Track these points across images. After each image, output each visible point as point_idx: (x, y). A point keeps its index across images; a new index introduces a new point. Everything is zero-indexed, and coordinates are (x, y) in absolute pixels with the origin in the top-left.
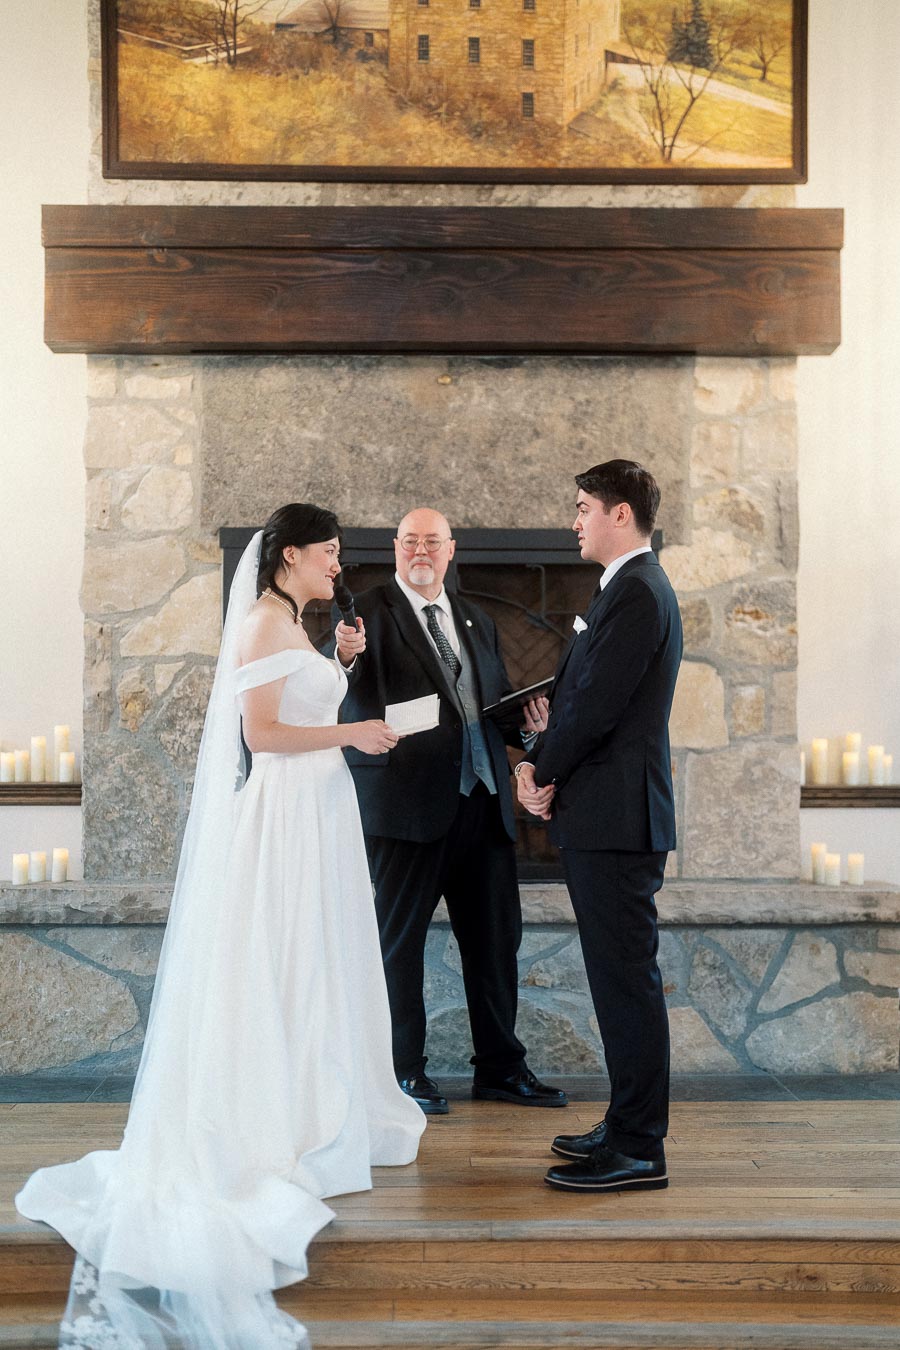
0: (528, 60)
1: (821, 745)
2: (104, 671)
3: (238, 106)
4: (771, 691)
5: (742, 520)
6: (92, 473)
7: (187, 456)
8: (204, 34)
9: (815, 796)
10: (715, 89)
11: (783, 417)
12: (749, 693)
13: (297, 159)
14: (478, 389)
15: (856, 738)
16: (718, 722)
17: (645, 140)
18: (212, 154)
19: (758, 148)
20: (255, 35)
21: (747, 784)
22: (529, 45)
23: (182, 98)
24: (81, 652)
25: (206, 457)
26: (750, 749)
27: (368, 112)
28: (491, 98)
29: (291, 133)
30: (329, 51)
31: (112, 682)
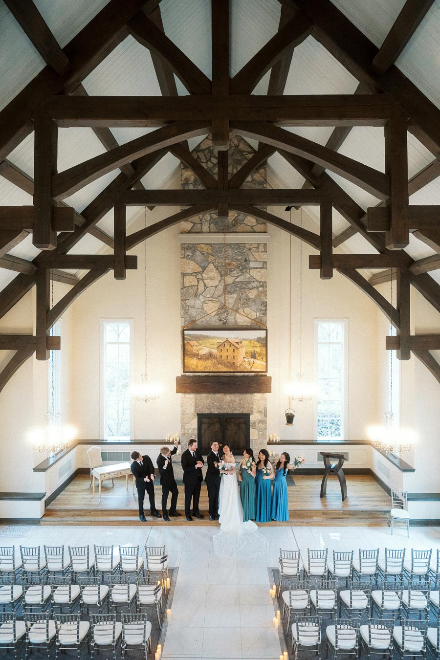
0: (234, 358)
1: (271, 436)
2: (183, 430)
3: (199, 364)
4: (263, 432)
5: (260, 412)
6: (182, 406)
7: (193, 405)
8: (195, 356)
9: (268, 444)
10: (257, 361)
11: (265, 399)
12: (261, 432)
13: (206, 371)
14: (228, 396)
15: (275, 435)
16: (257, 436)
17: (248, 368)
18: (196, 370)
19: (262, 369)
20: (201, 356)
21: (260, 444)
22: (234, 356)
23: (192, 364)
24: (180, 428)
25: (195, 404)
26: (261, 440)
27: (214, 364)
28: (229, 363)
29: (205, 367)
30: (210, 358)
31: (184, 432)
